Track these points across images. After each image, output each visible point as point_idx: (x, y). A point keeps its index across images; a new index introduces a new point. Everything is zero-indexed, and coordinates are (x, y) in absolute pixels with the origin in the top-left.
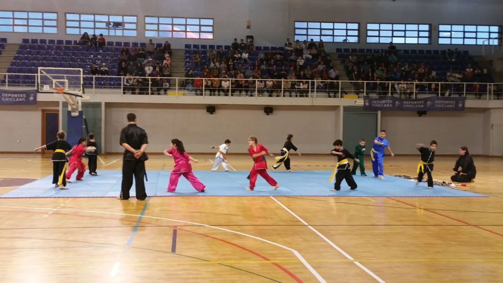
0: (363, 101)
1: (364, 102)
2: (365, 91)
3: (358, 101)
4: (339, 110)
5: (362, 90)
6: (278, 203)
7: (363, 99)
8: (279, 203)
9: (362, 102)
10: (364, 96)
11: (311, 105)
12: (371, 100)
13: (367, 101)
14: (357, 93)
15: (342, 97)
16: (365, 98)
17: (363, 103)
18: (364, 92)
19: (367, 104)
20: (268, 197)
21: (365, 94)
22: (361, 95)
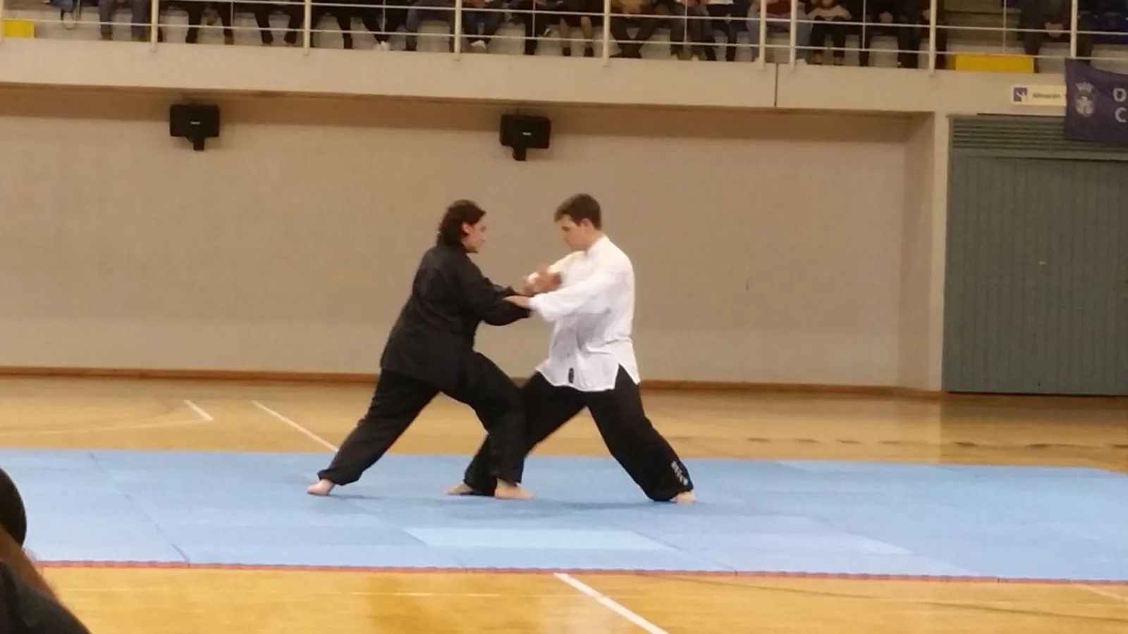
0: (1062, 90)
1: (1071, 97)
2: (1074, 31)
3: (1032, 89)
4: (929, 137)
5: (1056, 30)
6: (602, 606)
7: (1061, 77)
8: (607, 601)
9: (1055, 96)
10: (1068, 62)
11: (768, 103)
12: (1105, 84)
13: (1088, 88)
14: (1032, 45)
15: (941, 63)
16: (1077, 72)
17: (1062, 102)
18: (1066, 38)
19: (1085, 106)
20: (546, 577)
21: (1073, 54)
22: (1050, 55)
